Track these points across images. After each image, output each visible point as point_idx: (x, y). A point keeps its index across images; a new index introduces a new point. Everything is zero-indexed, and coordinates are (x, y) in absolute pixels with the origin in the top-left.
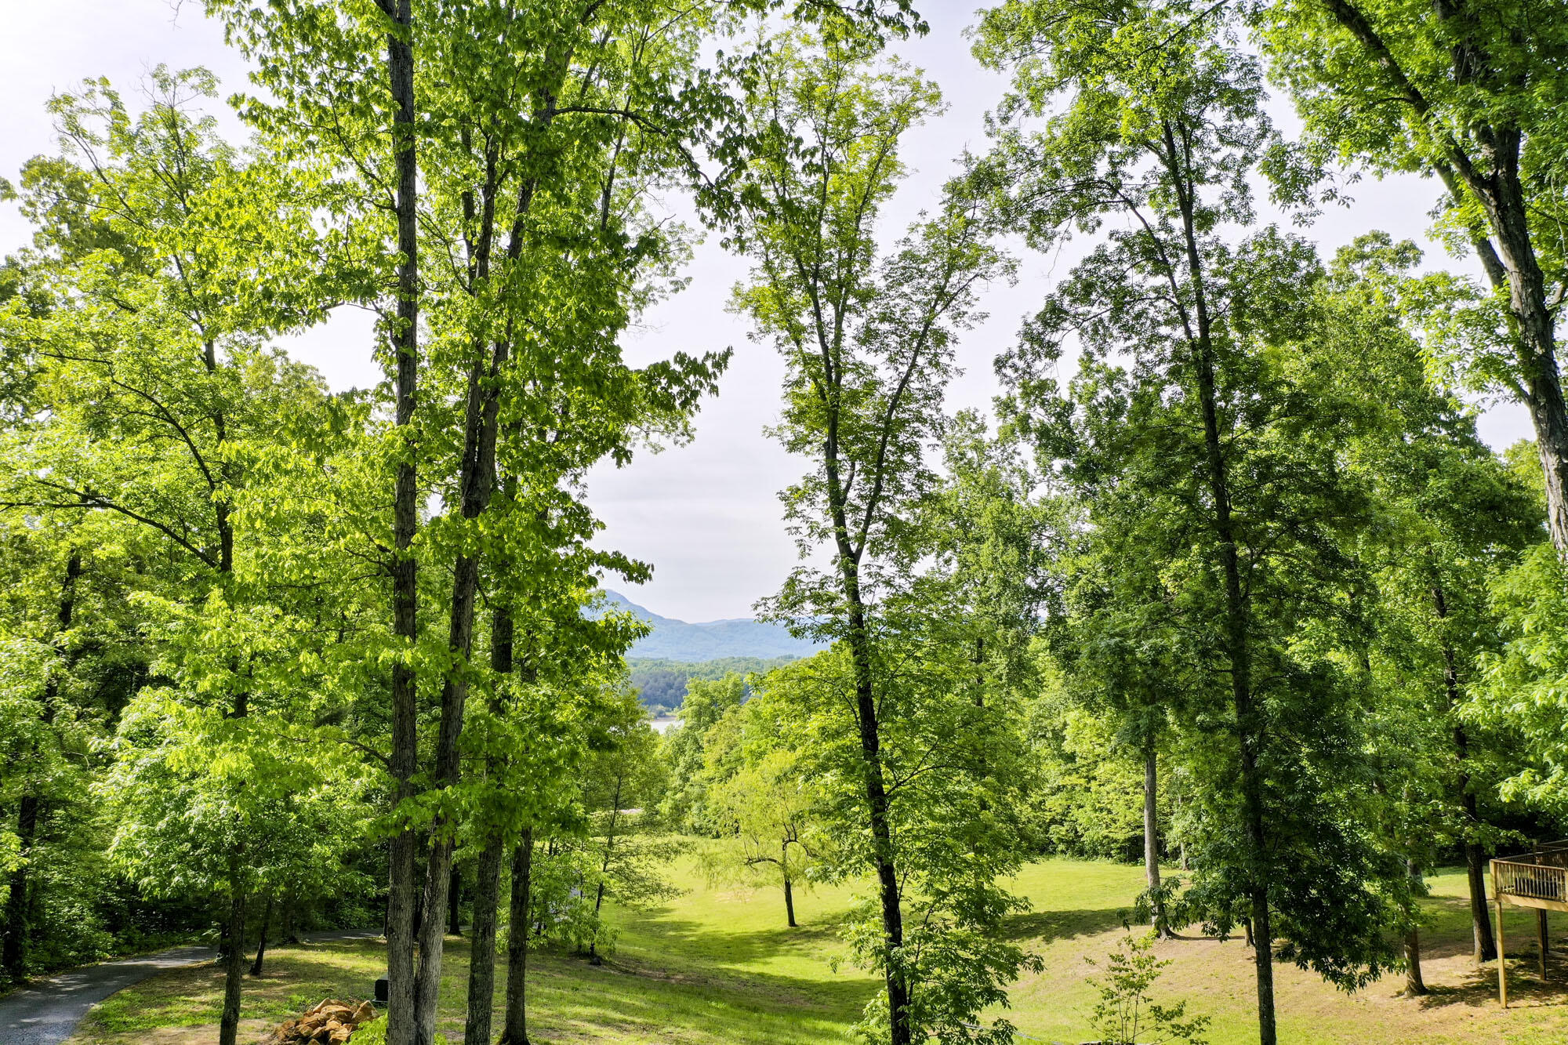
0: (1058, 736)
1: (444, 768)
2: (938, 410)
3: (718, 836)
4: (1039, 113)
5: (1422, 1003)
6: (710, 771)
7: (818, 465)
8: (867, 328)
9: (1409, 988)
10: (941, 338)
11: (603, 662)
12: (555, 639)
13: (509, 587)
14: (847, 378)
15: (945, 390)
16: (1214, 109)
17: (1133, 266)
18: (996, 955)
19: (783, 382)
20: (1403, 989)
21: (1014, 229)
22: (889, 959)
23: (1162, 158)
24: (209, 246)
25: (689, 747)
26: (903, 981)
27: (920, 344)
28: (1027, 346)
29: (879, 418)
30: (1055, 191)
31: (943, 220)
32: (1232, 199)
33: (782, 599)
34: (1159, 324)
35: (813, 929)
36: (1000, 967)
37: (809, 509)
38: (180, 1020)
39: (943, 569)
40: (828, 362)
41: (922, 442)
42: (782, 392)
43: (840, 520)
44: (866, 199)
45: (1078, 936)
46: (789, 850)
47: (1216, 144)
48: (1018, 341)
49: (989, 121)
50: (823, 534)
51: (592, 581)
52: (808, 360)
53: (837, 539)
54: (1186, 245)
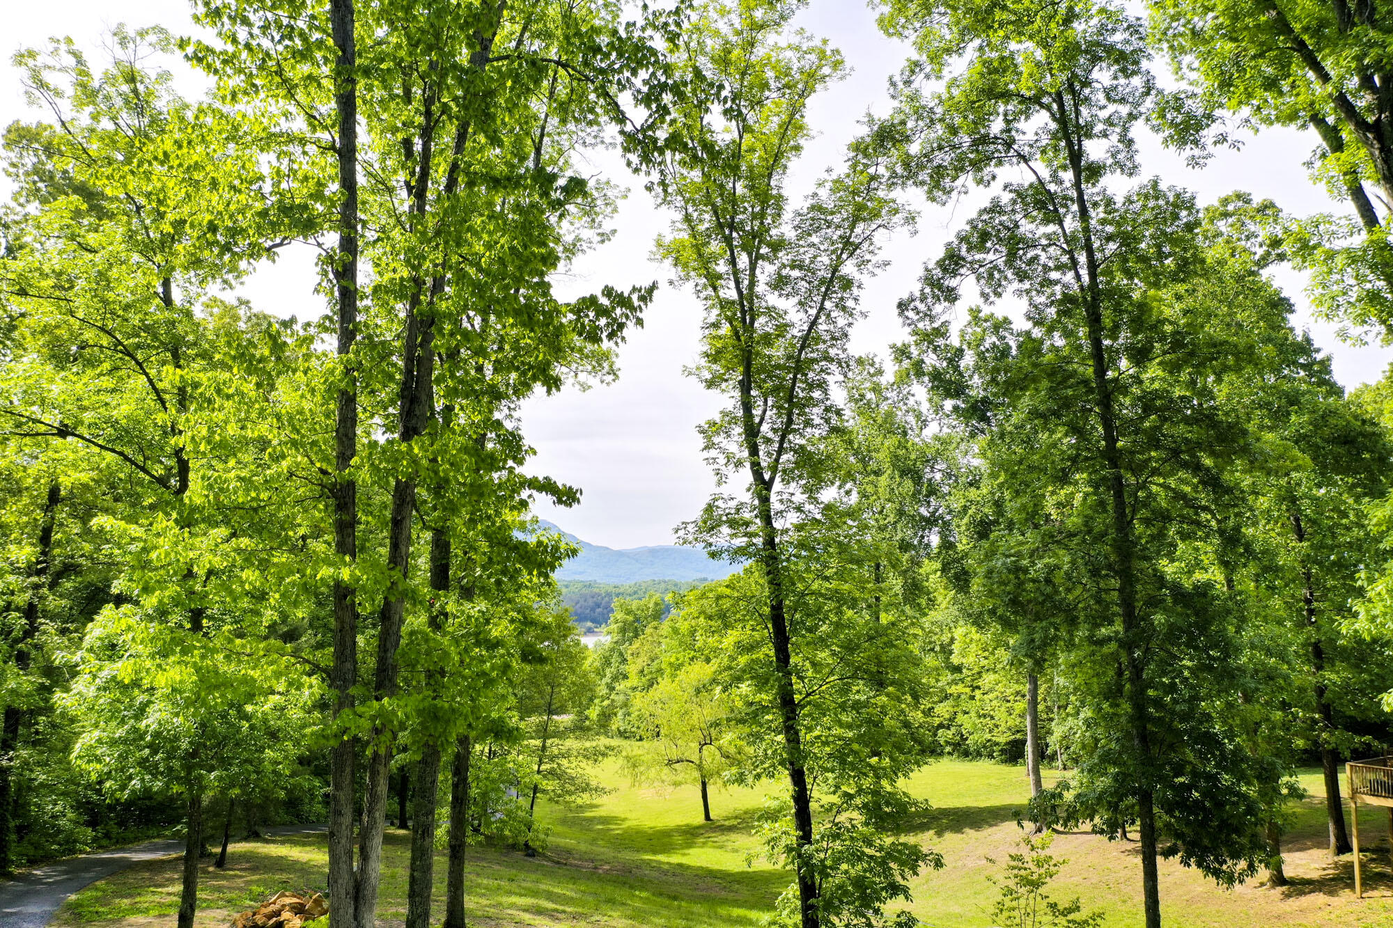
0: (946, 650)
1: (384, 681)
2: (844, 350)
3: (641, 739)
4: (939, 78)
5: (1283, 893)
6: (633, 681)
7: (733, 401)
8: (779, 274)
9: (1271, 879)
10: (847, 284)
11: (535, 580)
12: (490, 559)
13: (445, 509)
14: (760, 322)
15: (850, 331)
16: (1101, 69)
17: (1025, 216)
18: (899, 852)
19: (701, 324)
20: (1265, 880)
21: (915, 183)
22: (800, 856)
23: (1053, 115)
24: (159, 185)
25: (615, 659)
26: (813, 877)
27: (827, 289)
28: (928, 290)
29: (789, 357)
30: (954, 147)
31: (848, 176)
32: (1118, 152)
33: (700, 524)
34: (1050, 269)
35: (727, 823)
36: (902, 864)
37: (725, 441)
38: (147, 910)
39: (845, 500)
40: (742, 306)
41: (830, 379)
42: (700, 334)
43: (754, 451)
44: (778, 156)
45: (967, 830)
46: (705, 752)
47: (1103, 101)
48: (919, 286)
49: (893, 84)
50: (739, 464)
51: (524, 504)
52: (724, 304)
53: (752, 468)
54: (1075, 195)
